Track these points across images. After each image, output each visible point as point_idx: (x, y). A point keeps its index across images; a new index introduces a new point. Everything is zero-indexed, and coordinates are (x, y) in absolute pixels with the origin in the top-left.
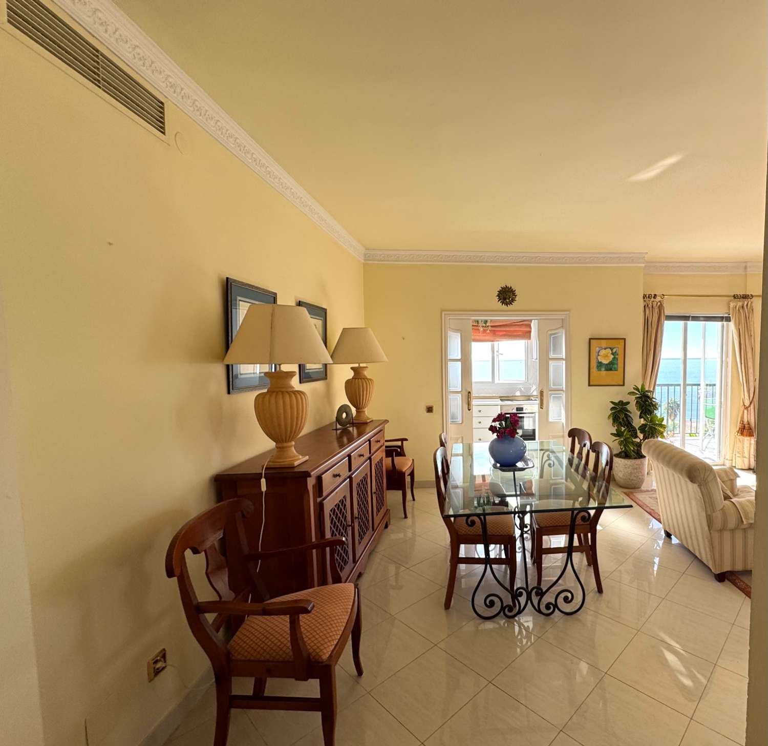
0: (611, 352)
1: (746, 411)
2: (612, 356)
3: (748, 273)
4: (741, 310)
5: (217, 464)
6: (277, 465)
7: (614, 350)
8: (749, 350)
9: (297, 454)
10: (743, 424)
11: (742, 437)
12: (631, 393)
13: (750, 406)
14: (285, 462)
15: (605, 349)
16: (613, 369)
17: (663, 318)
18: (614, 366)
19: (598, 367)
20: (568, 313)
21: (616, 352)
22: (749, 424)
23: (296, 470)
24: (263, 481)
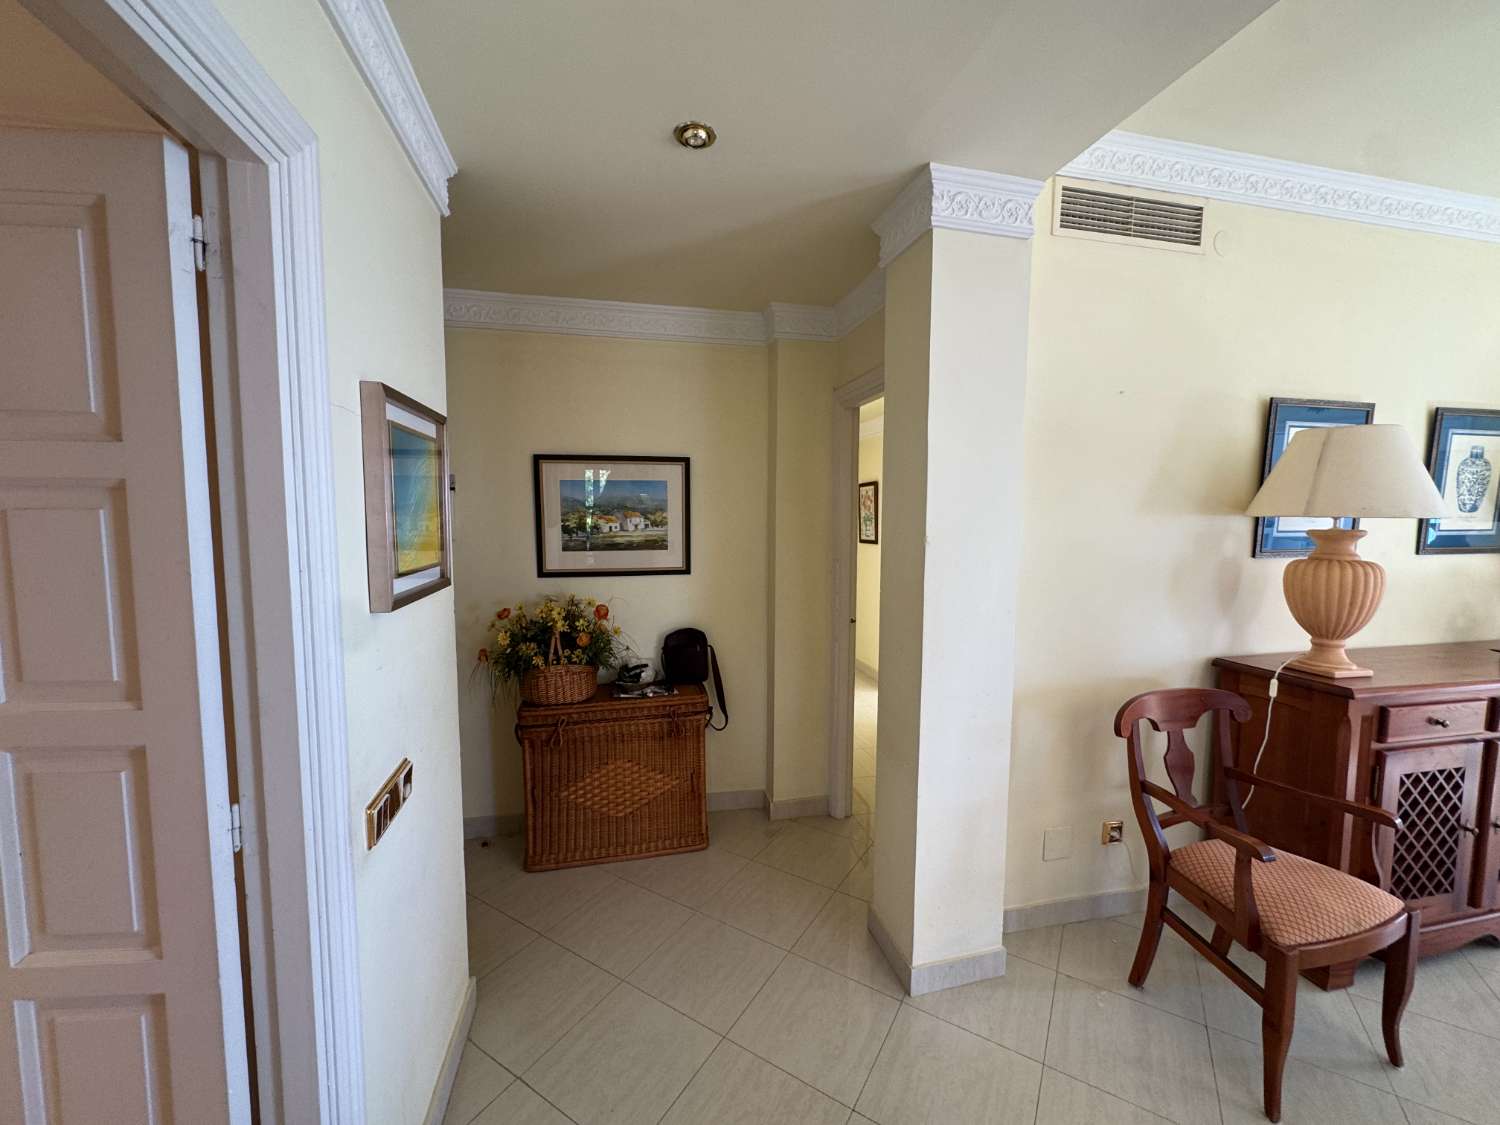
5: (1222, 645)
6: (1305, 668)
9: (1348, 661)
14: (1321, 666)
23: (1336, 683)
24: (1274, 683)
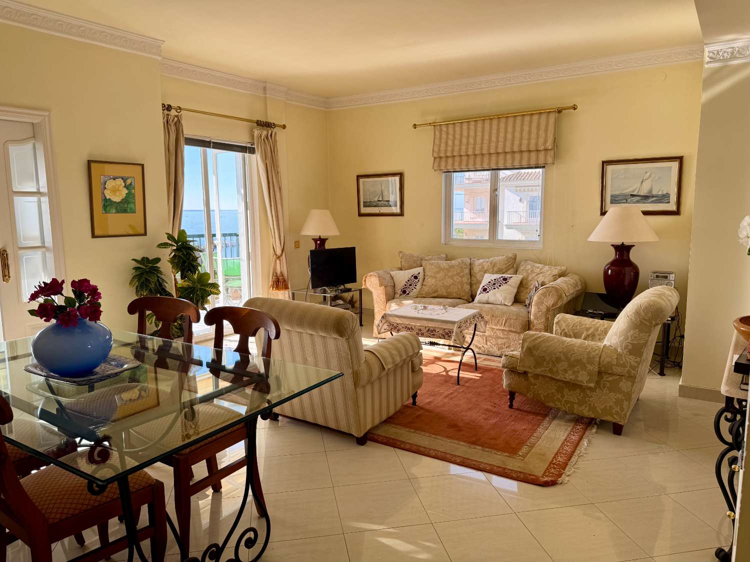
0: (123, 184)
1: (278, 262)
2: (125, 191)
3: (268, 95)
4: (266, 141)
7: (129, 182)
8: (277, 190)
10: (276, 276)
11: (277, 291)
12: (164, 245)
13: (282, 255)
15: (114, 179)
16: (129, 210)
17: (182, 141)
18: (129, 206)
19: (105, 207)
20: (46, 114)
21: (131, 184)
22: (282, 276)
